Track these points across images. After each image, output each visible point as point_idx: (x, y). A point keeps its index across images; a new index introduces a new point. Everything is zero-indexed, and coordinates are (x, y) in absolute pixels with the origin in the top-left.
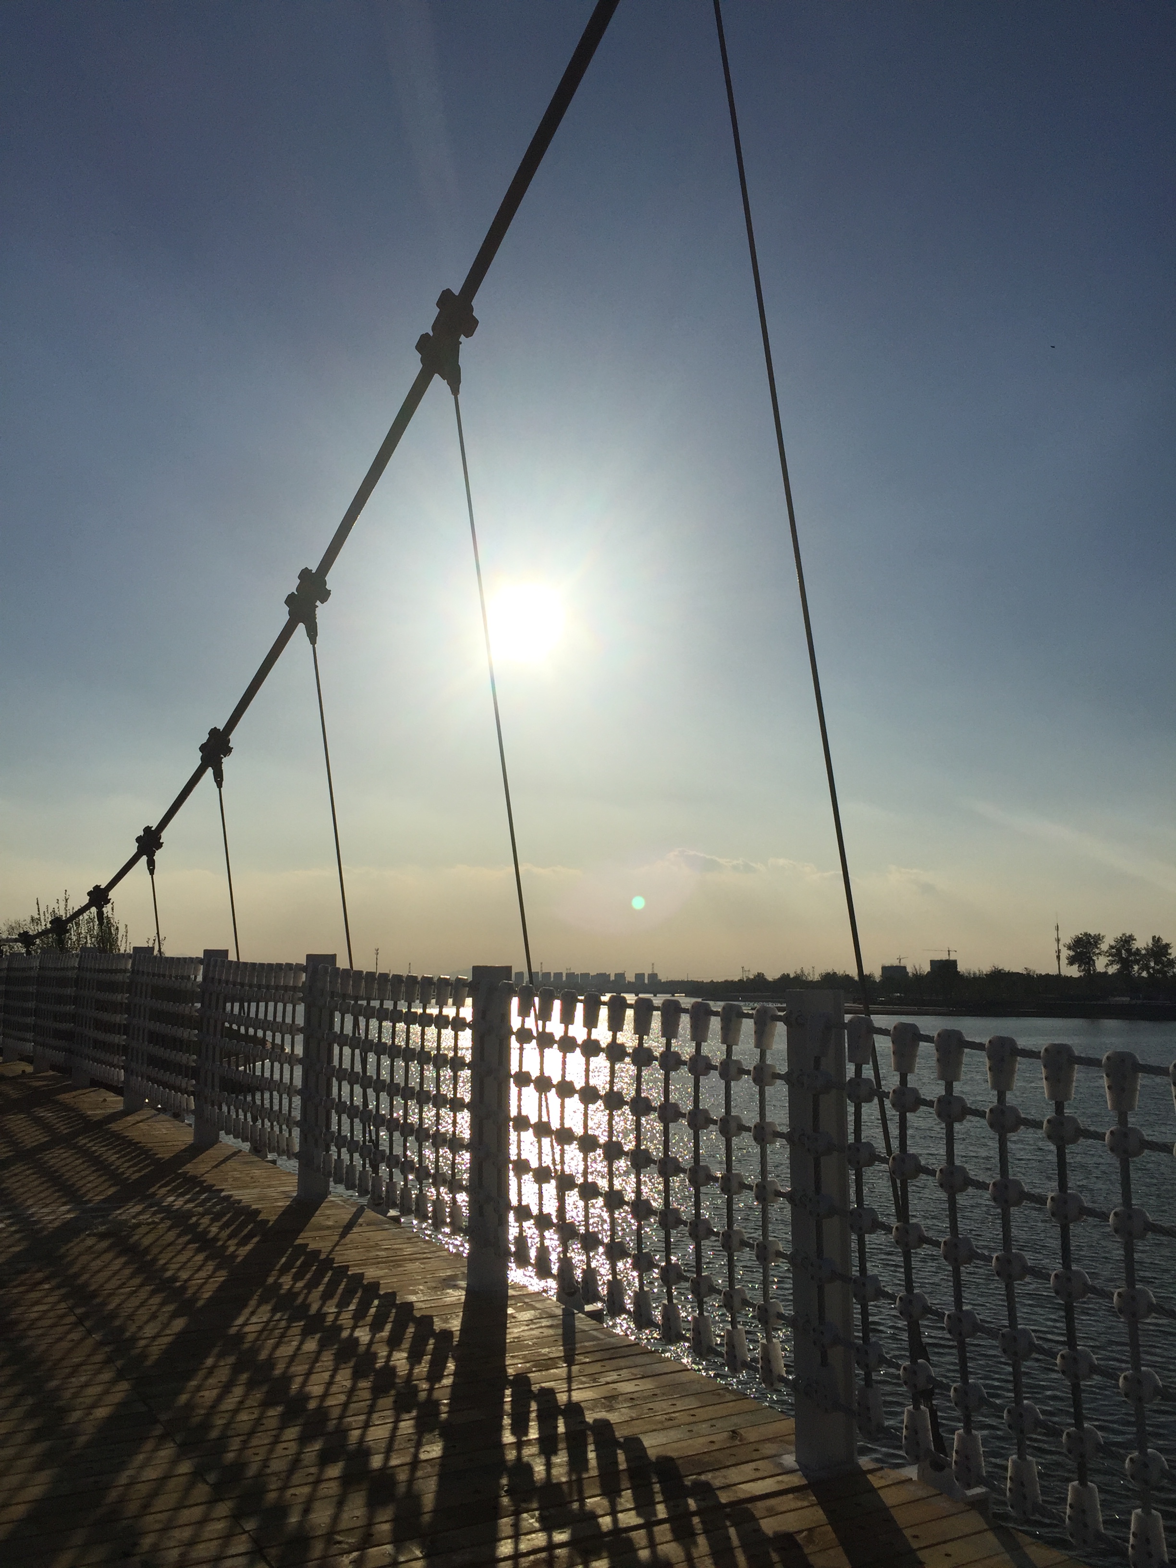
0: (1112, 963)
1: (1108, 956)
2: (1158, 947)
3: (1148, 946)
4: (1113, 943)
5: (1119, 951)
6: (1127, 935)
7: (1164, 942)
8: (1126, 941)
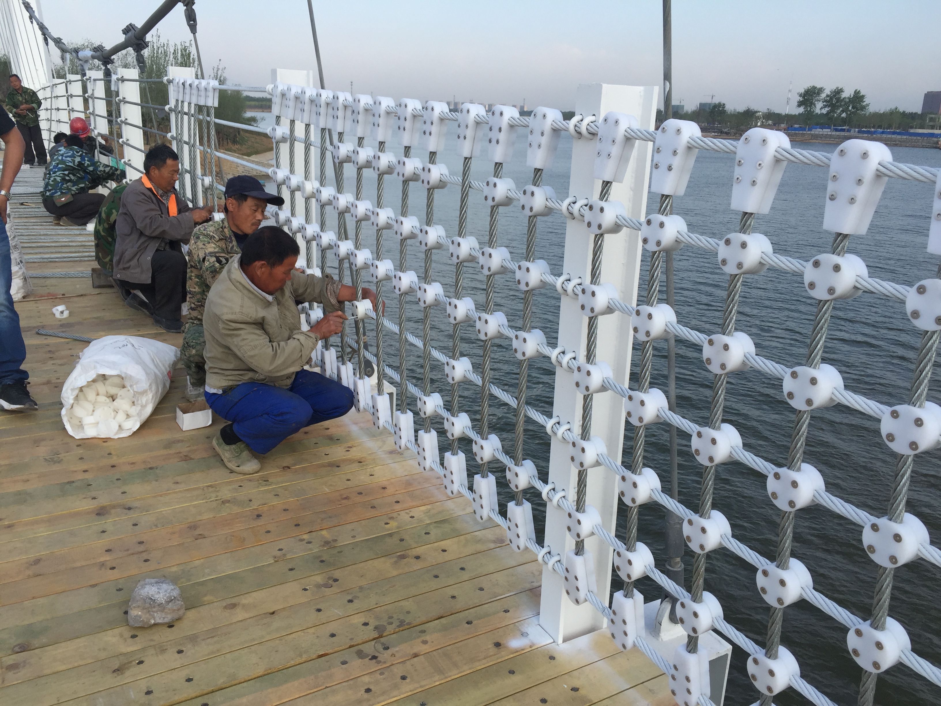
0: (825, 106)
1: (823, 102)
2: (857, 97)
3: (850, 96)
4: (829, 93)
5: (831, 99)
6: (839, 89)
7: (861, 94)
8: (838, 92)
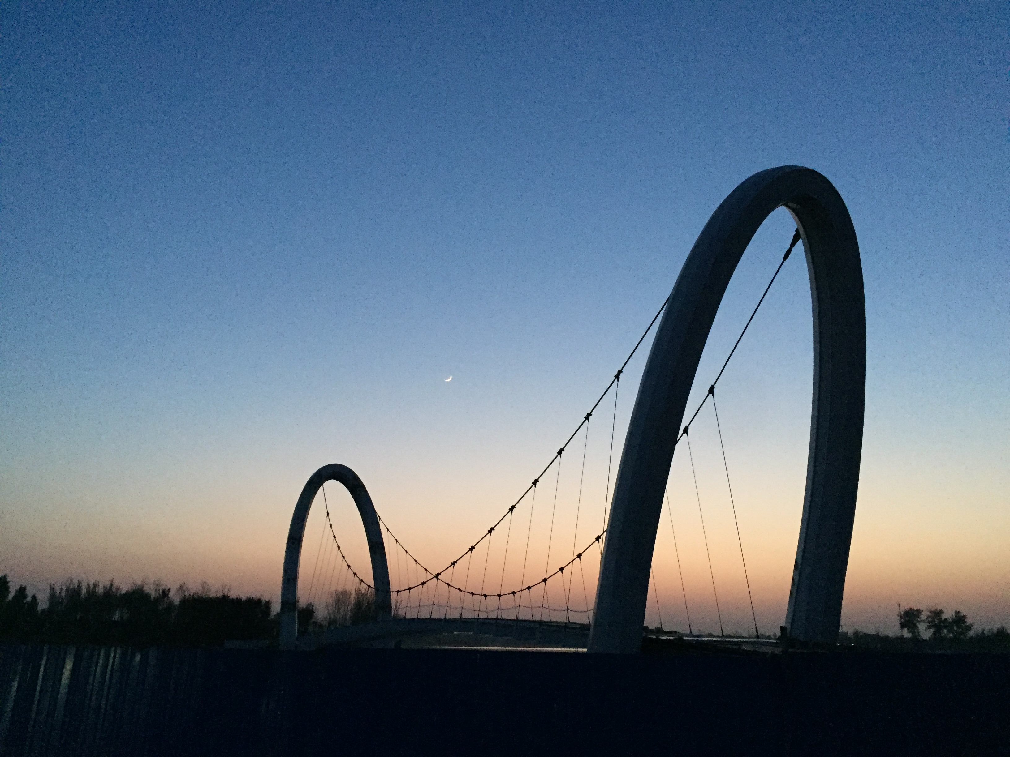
1: (926, 623)
2: (959, 617)
3: (952, 616)
4: (929, 614)
5: (933, 620)
6: (938, 609)
7: (962, 614)
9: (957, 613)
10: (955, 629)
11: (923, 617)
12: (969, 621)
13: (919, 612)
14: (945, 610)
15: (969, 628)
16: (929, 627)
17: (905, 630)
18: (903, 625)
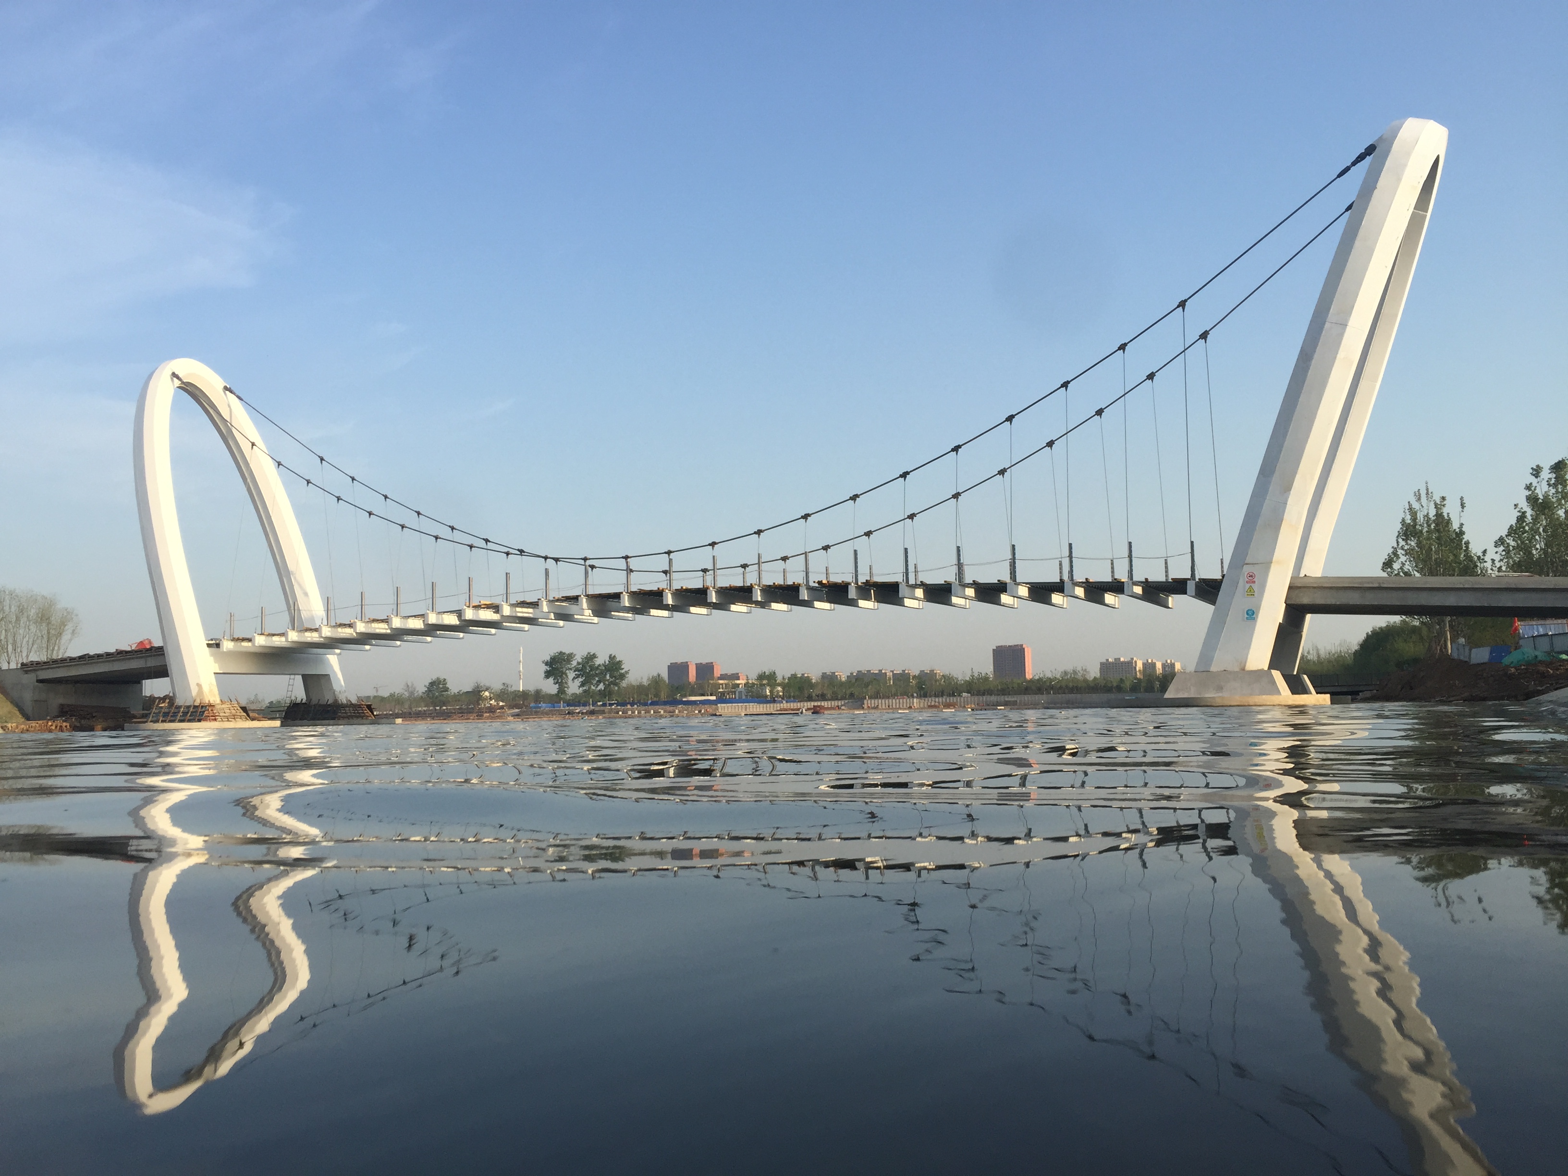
1: (575, 671)
2: (613, 663)
3: (605, 662)
4: (580, 660)
5: (584, 666)
6: (592, 654)
7: (618, 660)
8: (591, 657)
9: (612, 658)
10: (608, 677)
11: (574, 663)
12: (625, 667)
13: (570, 656)
14: (598, 654)
15: (622, 677)
16: (577, 677)
17: (551, 680)
18: (548, 675)
